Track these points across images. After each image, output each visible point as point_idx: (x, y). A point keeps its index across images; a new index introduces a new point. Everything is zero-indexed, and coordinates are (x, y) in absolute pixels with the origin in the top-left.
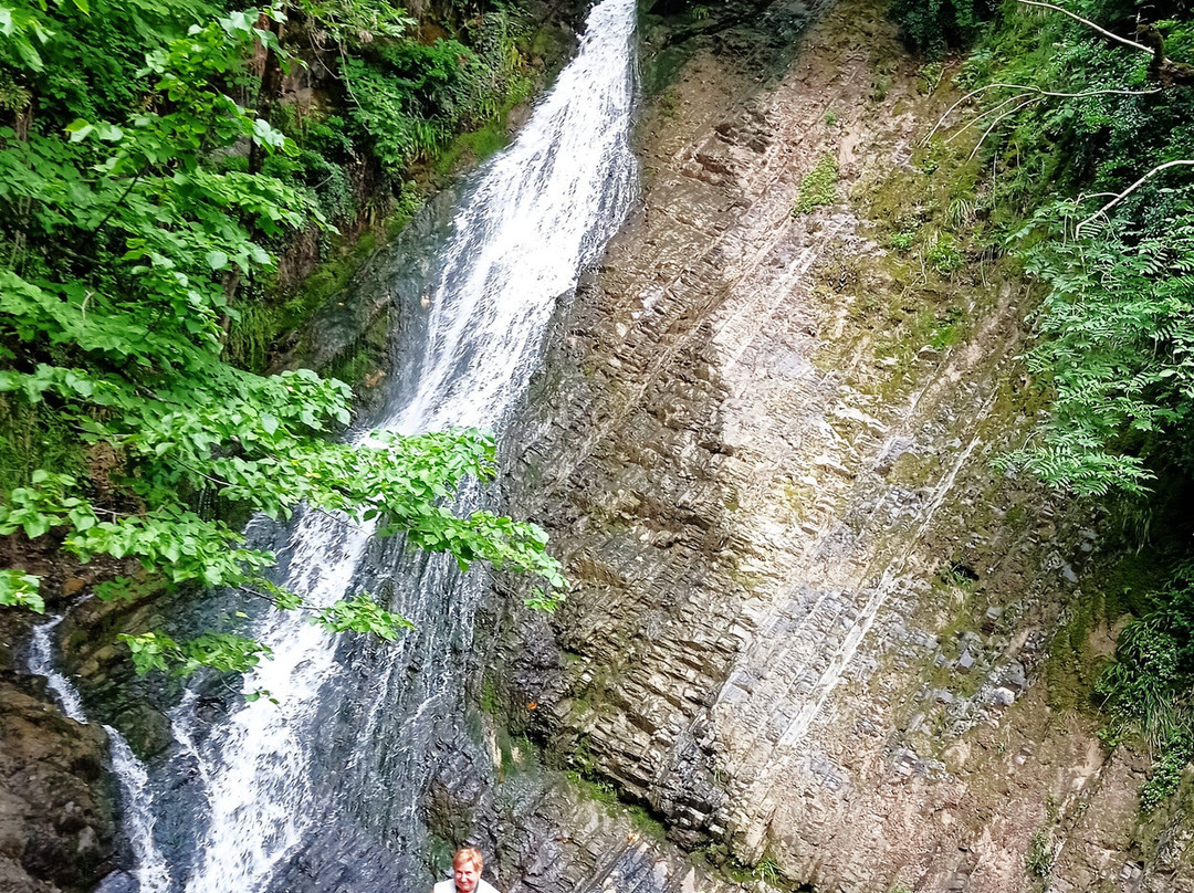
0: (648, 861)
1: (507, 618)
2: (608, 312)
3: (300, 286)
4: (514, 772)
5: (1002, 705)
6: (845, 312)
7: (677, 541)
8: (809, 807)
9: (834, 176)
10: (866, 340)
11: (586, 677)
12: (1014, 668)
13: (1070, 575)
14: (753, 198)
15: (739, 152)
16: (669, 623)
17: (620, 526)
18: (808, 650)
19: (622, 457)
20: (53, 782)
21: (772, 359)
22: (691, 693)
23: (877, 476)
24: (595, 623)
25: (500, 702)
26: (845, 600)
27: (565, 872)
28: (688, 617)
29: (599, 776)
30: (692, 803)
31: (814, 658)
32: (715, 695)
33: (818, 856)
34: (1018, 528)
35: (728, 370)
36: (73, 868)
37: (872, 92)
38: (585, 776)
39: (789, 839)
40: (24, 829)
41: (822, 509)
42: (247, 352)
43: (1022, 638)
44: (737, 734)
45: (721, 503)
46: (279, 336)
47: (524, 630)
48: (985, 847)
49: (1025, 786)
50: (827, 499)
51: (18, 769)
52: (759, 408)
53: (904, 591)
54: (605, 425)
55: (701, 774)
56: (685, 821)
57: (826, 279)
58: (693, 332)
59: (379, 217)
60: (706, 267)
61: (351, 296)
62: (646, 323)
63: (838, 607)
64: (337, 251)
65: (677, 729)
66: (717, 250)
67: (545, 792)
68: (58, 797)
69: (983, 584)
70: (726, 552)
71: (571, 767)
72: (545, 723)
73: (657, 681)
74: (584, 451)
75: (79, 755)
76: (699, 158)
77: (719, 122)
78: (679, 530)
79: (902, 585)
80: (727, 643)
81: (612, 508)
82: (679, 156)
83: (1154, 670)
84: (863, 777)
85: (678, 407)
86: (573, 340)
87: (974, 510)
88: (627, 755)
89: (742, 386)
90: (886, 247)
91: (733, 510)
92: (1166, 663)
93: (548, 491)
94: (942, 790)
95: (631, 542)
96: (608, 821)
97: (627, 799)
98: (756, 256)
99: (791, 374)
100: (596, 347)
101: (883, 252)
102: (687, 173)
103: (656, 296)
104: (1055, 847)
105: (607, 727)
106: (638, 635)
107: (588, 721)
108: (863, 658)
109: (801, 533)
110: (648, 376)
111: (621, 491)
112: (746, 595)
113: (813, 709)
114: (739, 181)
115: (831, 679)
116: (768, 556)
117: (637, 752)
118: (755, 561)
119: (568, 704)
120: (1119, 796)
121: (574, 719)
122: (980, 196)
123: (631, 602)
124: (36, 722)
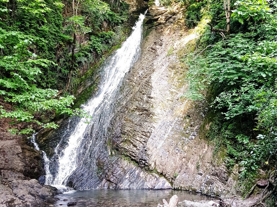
0: (135, 171)
1: (113, 129)
2: (133, 75)
3: (84, 74)
4: (113, 156)
5: (192, 139)
6: (173, 73)
7: (143, 114)
8: (161, 159)
9: (173, 50)
10: (176, 77)
11: (126, 138)
12: (195, 133)
13: (204, 116)
14: (160, 54)
15: (158, 47)
16: (140, 128)
17: (133, 112)
18: (163, 131)
19: (134, 100)
20: (30, 160)
21: (160, 81)
22: (144, 140)
23: (176, 101)
24: (127, 129)
25: (111, 144)
26: (170, 122)
27: (120, 173)
28: (144, 127)
29: (127, 156)
30: (142, 160)
31: (164, 133)
32: (147, 140)
33: (163, 168)
34: (197, 108)
35: (153, 84)
36: (34, 175)
37: (180, 35)
38: (125, 156)
39: (158, 165)
40: (24, 168)
41: (167, 107)
42: (74, 86)
43: (196, 127)
44: (150, 147)
45: (150, 107)
46: (80, 83)
47: (115, 130)
48: (189, 164)
49: (196, 153)
50: (168, 105)
51: (24, 158)
52: (158, 90)
53: (179, 120)
54: (132, 95)
55: (144, 154)
56: (141, 163)
57: (170, 67)
58: (148, 78)
59: (98, 61)
60: (151, 66)
61: (92, 75)
62: (140, 77)
63: (169, 124)
64: (90, 68)
65: (140, 147)
66: (152, 64)
67: (118, 159)
68: (31, 163)
69: (191, 118)
70: (151, 115)
71: (123, 155)
72: (118, 147)
73: (138, 138)
74: (128, 99)
75: (36, 155)
76: (151, 48)
77: (154, 42)
78: (143, 112)
79: (178, 119)
80: (150, 131)
81: (132, 109)
82: (148, 48)
83: (214, 131)
84: (171, 153)
85: (144, 91)
86: (127, 80)
87: (190, 105)
88: (132, 152)
89: (155, 86)
90: (180, 61)
91: (152, 108)
92: (216, 130)
93: (121, 106)
94: (183, 155)
95: (135, 114)
96: (129, 164)
97: (132, 160)
98: (159, 64)
99: (163, 84)
100: (131, 81)
101: (180, 62)
102: (149, 51)
103: (142, 72)
104: (200, 164)
105: (129, 147)
106: (135, 131)
107: (126, 146)
108: (171, 132)
109: (164, 111)
110: (140, 86)
111: (133, 106)
112: (154, 123)
113: (163, 141)
114: (157, 51)
115: (166, 136)
116: (158, 115)
117: (134, 151)
118: (156, 117)
119: (122, 143)
120: (210, 154)
121: (123, 146)
122: (195, 52)
123: (134, 125)
124: (29, 150)
